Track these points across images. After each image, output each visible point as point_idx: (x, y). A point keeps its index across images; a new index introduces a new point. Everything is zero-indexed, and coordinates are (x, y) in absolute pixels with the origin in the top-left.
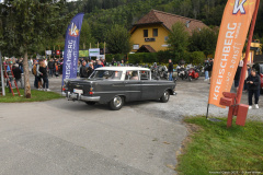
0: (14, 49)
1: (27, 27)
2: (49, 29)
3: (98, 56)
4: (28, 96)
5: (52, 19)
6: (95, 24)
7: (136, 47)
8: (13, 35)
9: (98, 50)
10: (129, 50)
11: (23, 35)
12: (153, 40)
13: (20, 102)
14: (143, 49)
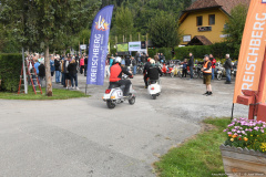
0: (35, 44)
1: (47, 22)
2: (71, 23)
3: (139, 50)
4: (49, 94)
5: (74, 13)
6: (143, 10)
7: (187, 39)
8: (33, 30)
9: (139, 43)
10: (177, 43)
11: (44, 30)
12: (208, 29)
13: (41, 99)
14: (195, 41)
